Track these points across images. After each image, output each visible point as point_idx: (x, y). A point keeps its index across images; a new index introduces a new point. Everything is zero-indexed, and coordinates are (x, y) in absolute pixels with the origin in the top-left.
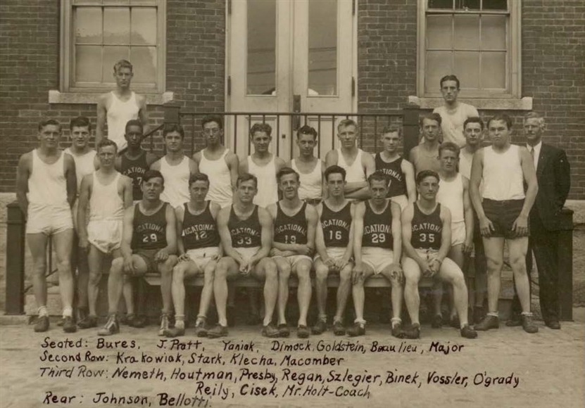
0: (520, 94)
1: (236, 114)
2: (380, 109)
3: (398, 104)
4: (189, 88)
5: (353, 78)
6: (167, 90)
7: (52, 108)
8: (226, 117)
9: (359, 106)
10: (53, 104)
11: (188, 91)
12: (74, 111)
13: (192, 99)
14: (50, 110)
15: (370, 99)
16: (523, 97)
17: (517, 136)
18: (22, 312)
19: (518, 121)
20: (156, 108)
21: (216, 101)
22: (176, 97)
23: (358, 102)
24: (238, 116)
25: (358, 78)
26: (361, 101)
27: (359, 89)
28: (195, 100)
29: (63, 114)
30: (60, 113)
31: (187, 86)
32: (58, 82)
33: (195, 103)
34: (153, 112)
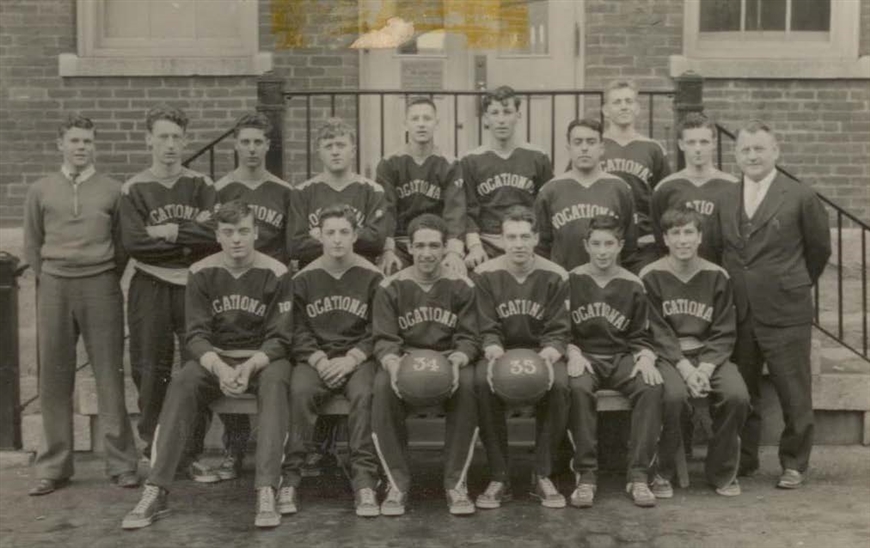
0: (855, 53)
1: (382, 93)
3: (653, 69)
4: (298, 45)
5: (576, 25)
6: (261, 49)
7: (66, 85)
8: (363, 97)
9: (588, 73)
10: (67, 78)
11: (298, 51)
12: (103, 88)
13: (304, 65)
14: (62, 88)
15: (606, 61)
16: (860, 56)
17: (852, 121)
18: (18, 445)
19: (852, 98)
20: (244, 82)
21: (344, 66)
22: (277, 61)
23: (585, 65)
24: (386, 97)
25: (586, 23)
26: (589, 64)
27: (587, 43)
28: (309, 65)
29: (85, 94)
30: (79, 93)
31: (295, 43)
32: (75, 40)
33: (310, 71)
34: (237, 87)
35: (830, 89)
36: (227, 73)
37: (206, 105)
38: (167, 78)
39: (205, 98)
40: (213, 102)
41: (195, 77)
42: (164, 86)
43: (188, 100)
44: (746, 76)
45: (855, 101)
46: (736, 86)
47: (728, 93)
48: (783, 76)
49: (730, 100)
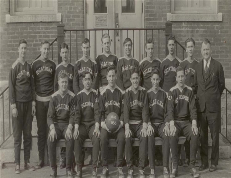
0: (217, 12)
1: (89, 30)
2: (154, 21)
3: (163, 18)
4: (68, 10)
5: (142, 2)
6: (58, 12)
7: (7, 26)
8: (85, 31)
9: (146, 20)
10: (8, 23)
11: (68, 12)
12: (17, 27)
13: (70, 18)
15: (150, 15)
16: (218, 13)
17: (216, 38)
19: (216, 28)
20: (54, 24)
21: (80, 18)
23: (144, 17)
26: (146, 16)
27: (145, 9)
28: (71, 18)
30: (11, 29)
31: (67, 9)
32: (10, 9)
33: (71, 20)
34: (52, 26)
35: (210, 25)
36: (50, 21)
37: (45, 33)
38: (34, 23)
39: (44, 30)
40: (46, 32)
41: (41, 22)
42: (33, 26)
43: (39, 31)
44: (187, 20)
45: (217, 30)
46: (185, 24)
47: (183, 27)
48: (197, 20)
49: (183, 29)
